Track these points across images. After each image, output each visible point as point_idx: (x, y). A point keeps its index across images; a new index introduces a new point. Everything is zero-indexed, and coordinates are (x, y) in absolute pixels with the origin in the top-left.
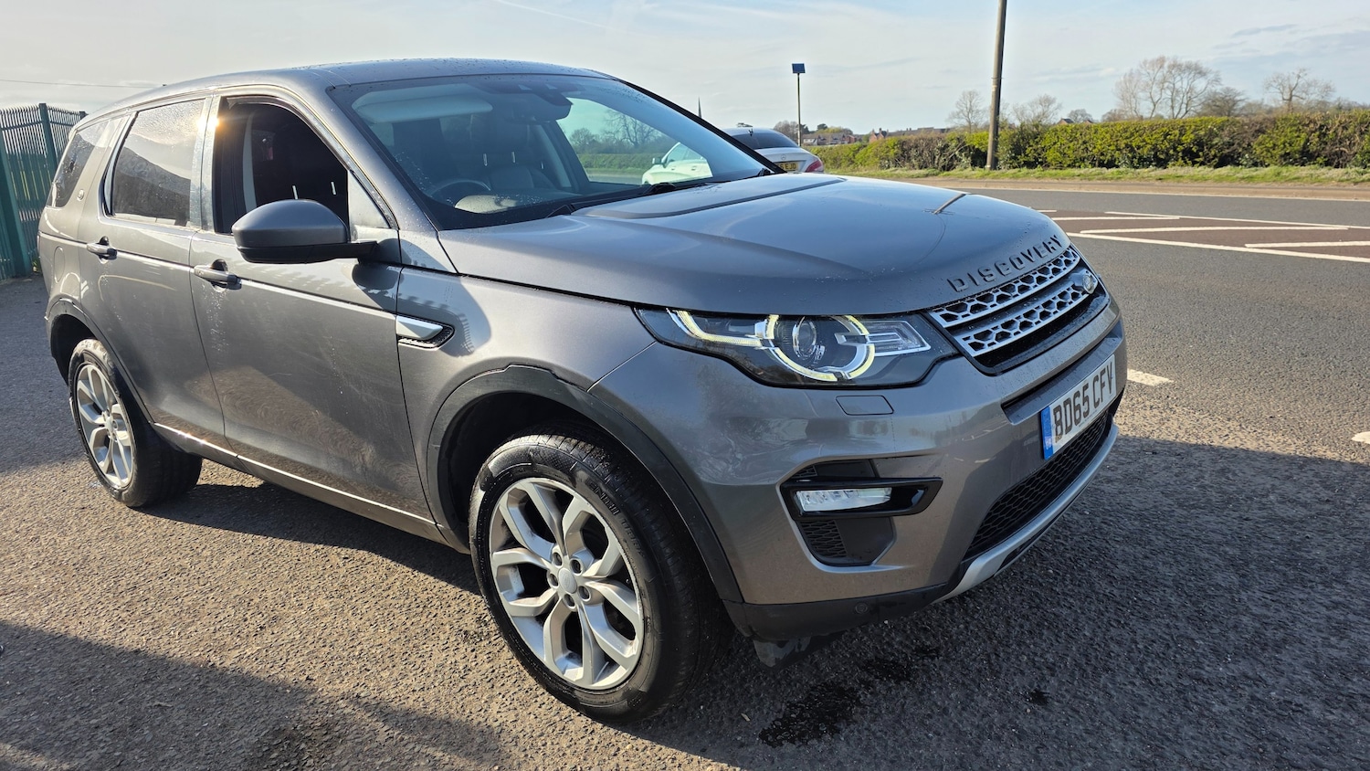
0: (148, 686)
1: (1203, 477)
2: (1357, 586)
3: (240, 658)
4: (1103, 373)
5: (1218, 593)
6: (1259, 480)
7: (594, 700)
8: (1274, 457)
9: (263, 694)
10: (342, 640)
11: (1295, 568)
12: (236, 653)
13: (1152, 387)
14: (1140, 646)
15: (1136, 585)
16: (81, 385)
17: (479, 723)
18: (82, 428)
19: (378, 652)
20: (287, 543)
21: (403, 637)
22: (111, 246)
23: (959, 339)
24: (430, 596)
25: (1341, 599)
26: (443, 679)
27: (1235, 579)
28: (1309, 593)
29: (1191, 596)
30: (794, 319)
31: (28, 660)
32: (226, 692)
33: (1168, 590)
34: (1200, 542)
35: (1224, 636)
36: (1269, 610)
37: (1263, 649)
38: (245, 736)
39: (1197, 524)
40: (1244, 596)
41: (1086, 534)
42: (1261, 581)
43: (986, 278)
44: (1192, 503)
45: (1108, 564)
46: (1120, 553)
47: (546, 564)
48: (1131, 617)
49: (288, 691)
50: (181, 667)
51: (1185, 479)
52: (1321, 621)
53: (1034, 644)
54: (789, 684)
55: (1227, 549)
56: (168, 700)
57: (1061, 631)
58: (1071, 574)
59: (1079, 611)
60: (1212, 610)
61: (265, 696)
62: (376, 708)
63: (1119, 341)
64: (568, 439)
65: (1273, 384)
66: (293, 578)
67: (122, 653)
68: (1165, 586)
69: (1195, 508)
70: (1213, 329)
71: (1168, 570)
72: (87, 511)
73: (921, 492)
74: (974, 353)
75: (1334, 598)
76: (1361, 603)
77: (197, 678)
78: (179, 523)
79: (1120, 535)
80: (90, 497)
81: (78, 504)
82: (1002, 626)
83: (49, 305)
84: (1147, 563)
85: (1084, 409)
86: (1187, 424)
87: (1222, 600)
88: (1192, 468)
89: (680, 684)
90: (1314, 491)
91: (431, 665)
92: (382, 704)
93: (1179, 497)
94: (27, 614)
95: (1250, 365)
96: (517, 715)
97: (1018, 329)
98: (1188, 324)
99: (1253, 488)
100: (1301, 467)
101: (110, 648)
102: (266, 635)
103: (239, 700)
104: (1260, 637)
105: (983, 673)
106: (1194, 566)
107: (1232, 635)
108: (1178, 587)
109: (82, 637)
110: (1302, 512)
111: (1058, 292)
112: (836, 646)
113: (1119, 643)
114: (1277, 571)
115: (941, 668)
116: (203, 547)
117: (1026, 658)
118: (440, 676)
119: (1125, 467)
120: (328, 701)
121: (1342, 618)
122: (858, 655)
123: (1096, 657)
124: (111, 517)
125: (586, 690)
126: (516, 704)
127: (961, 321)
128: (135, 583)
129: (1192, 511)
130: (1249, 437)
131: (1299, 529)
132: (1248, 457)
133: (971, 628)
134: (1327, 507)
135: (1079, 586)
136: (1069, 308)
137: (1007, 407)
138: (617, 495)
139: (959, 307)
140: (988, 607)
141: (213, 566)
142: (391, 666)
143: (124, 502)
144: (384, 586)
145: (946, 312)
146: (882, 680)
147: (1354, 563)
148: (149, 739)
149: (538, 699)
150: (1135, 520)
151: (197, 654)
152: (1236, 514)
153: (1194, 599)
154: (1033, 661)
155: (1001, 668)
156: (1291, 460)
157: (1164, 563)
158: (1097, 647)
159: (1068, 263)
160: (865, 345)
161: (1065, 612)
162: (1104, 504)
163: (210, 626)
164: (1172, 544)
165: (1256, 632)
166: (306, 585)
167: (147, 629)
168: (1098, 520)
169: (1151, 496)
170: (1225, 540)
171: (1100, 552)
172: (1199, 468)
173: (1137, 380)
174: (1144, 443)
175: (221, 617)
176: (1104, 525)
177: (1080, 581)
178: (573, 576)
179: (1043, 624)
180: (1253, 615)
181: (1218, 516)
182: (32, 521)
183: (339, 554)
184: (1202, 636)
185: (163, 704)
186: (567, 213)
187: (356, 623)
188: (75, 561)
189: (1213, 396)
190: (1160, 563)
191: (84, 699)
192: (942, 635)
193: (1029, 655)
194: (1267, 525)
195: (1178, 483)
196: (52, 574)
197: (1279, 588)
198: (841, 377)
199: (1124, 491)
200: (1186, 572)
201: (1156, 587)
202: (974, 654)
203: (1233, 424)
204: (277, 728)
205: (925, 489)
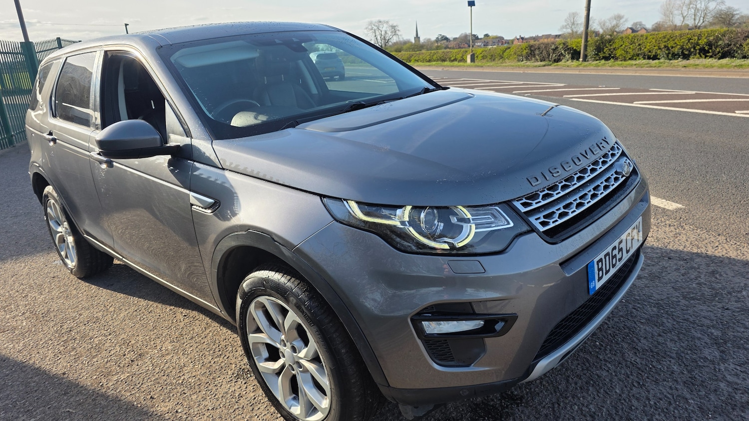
0: (65, 398)
1: (700, 277)
3: (117, 381)
4: (633, 230)
5: (706, 364)
6: (736, 280)
10: (174, 373)
12: (115, 378)
13: (671, 211)
14: (652, 403)
16: (49, 210)
19: (193, 381)
20: (155, 304)
21: (208, 371)
22: (54, 136)
23: (532, 219)
26: (226, 402)
27: (717, 354)
29: (687, 366)
30: (424, 208)
31: (6, 376)
32: (106, 404)
33: (673, 361)
34: (696, 325)
35: (707, 397)
36: (738, 378)
37: (733, 409)
39: (694, 311)
40: (722, 367)
41: (622, 316)
42: (734, 356)
43: (555, 175)
44: (692, 296)
45: (635, 339)
46: (643, 331)
47: (278, 346)
48: (647, 380)
49: (139, 406)
50: (85, 386)
51: (688, 278)
53: (583, 397)
55: (713, 331)
56: (74, 407)
57: (601, 388)
58: (610, 346)
59: (613, 374)
60: (701, 377)
61: (126, 408)
63: (645, 206)
64: (286, 275)
67: (56, 374)
68: (671, 357)
69: (694, 300)
70: (712, 170)
71: (673, 345)
72: (56, 279)
73: (502, 323)
74: (542, 229)
77: (92, 394)
78: (101, 289)
79: (644, 318)
80: (59, 270)
81: (52, 275)
82: (564, 382)
83: (30, 166)
84: (660, 339)
85: (618, 257)
86: (692, 238)
87: (707, 370)
88: (693, 269)
91: (221, 391)
93: (684, 291)
94: (12, 345)
95: (734, 196)
98: (696, 166)
99: (732, 286)
101: (50, 370)
102: (134, 366)
103: (112, 410)
104: (731, 399)
105: (548, 418)
106: (690, 342)
107: (712, 397)
108: (679, 359)
109: (37, 362)
111: (605, 178)
113: (638, 399)
115: (522, 413)
116: (110, 305)
117: (577, 407)
118: (224, 400)
120: (159, 414)
123: (622, 409)
124: (67, 283)
125: (303, 420)
127: (535, 206)
128: (72, 328)
129: (692, 302)
130: (731, 248)
132: (730, 263)
135: (615, 355)
136: (612, 188)
137: (563, 266)
138: (312, 314)
139: (534, 196)
141: (114, 318)
142: (198, 391)
143: (75, 275)
144: (203, 336)
145: (524, 200)
150: (654, 307)
151: (95, 377)
152: (720, 305)
153: (689, 368)
154: (581, 410)
155: (560, 414)
157: (671, 340)
158: (623, 401)
159: (613, 155)
160: (469, 225)
161: (605, 373)
162: (635, 295)
163: (105, 358)
164: (677, 326)
165: (729, 395)
166: (161, 333)
167: (71, 358)
168: (631, 306)
169: (665, 290)
170: (712, 324)
171: (630, 330)
172: (698, 270)
173: (662, 206)
174: (663, 251)
175: (112, 352)
176: (634, 310)
177: (616, 351)
178: (293, 355)
179: (590, 383)
180: (728, 382)
181: (708, 306)
182: (26, 285)
183: (182, 313)
184: (692, 396)
185: (71, 410)
186: (293, 126)
187: (184, 360)
188: (43, 312)
189: (710, 218)
190: (669, 340)
191: (31, 404)
192: (525, 387)
193: (579, 405)
194: (740, 313)
195: (684, 280)
196: (30, 319)
197: (746, 362)
198: (453, 247)
199: (648, 285)
200: (685, 347)
201: (665, 358)
202: (544, 403)
203: (722, 239)
205: (506, 321)
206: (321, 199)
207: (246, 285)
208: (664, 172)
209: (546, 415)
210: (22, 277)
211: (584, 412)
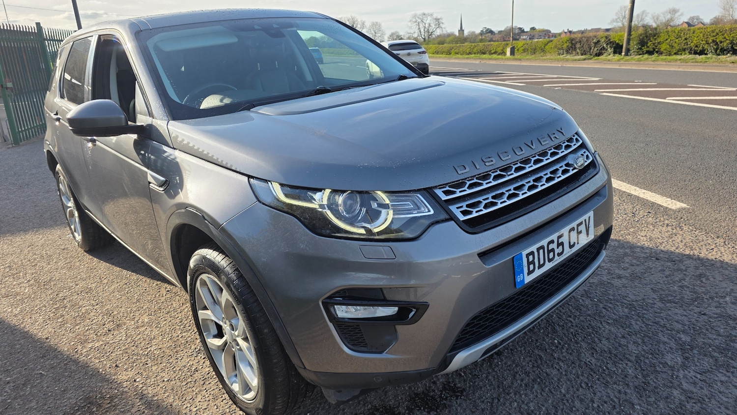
0: (42, 361)
1: (684, 280)
3: (91, 348)
4: (581, 223)
5: (665, 370)
6: (724, 285)
9: (91, 372)
10: (143, 344)
11: (726, 356)
12: (90, 345)
13: (673, 210)
14: (595, 405)
15: (609, 357)
16: (60, 185)
18: (64, 207)
19: (157, 353)
21: (173, 344)
22: (59, 116)
23: (453, 208)
26: (182, 375)
27: (679, 360)
28: (729, 377)
29: (644, 370)
30: (343, 192)
32: (75, 369)
33: (630, 364)
34: (665, 329)
35: (656, 404)
36: (695, 387)
38: (71, 399)
39: (668, 315)
40: (681, 374)
41: (589, 315)
42: (698, 364)
43: (487, 164)
44: (670, 298)
45: (596, 339)
46: (607, 331)
47: (221, 324)
48: (597, 381)
49: (104, 372)
50: (62, 350)
51: (671, 280)
52: (730, 400)
53: (526, 395)
54: (364, 405)
55: (682, 336)
56: (47, 370)
57: (546, 386)
58: (569, 345)
60: (655, 382)
61: (91, 374)
62: (140, 389)
63: (603, 200)
64: (221, 254)
68: (629, 360)
69: (671, 303)
71: (635, 348)
72: (65, 251)
73: (415, 310)
74: (462, 218)
77: (66, 359)
78: (102, 262)
79: (611, 319)
80: (69, 243)
81: (62, 247)
82: (510, 379)
83: (45, 144)
84: (623, 341)
85: (557, 251)
86: (688, 238)
87: (664, 376)
88: (680, 272)
92: (145, 387)
93: (663, 293)
94: (11, 309)
96: (208, 405)
97: (505, 199)
98: (715, 165)
99: (717, 290)
102: (109, 335)
103: (78, 375)
104: (681, 408)
105: (484, 412)
106: (654, 346)
107: (662, 405)
108: (637, 362)
109: (29, 326)
111: (551, 169)
113: (581, 401)
114: (712, 357)
115: (459, 406)
116: (105, 277)
117: (516, 404)
118: (180, 373)
119: (633, 268)
120: (119, 382)
122: (413, 389)
123: (562, 410)
124: (73, 255)
125: (240, 398)
127: (458, 194)
128: (65, 297)
129: (668, 305)
130: (727, 252)
132: (722, 267)
133: (490, 377)
135: (571, 354)
136: (556, 181)
137: (482, 256)
138: (239, 293)
139: (459, 185)
140: (505, 364)
141: (105, 289)
142: (160, 363)
143: (81, 248)
145: (448, 188)
146: (420, 408)
148: (27, 394)
150: (626, 308)
151: (73, 343)
152: (697, 310)
153: (645, 373)
154: (520, 407)
155: (497, 410)
157: (634, 343)
158: (565, 402)
159: (568, 146)
160: (387, 210)
161: (554, 372)
162: (609, 294)
163: (87, 326)
164: (644, 329)
165: (680, 404)
166: (142, 306)
167: (57, 325)
168: (601, 305)
169: (643, 291)
170: (683, 329)
171: (594, 330)
172: (684, 272)
173: (665, 205)
174: (653, 251)
175: (94, 322)
176: (604, 310)
177: (572, 351)
178: (231, 333)
179: (536, 380)
180: (682, 390)
181: (684, 310)
182: (38, 255)
183: (166, 288)
184: (640, 402)
185: (43, 373)
186: (248, 108)
187: (156, 332)
188: (45, 280)
189: (713, 219)
190: (631, 342)
191: (11, 364)
192: (470, 381)
193: (519, 402)
194: (717, 320)
195: (666, 282)
196: (32, 287)
197: (709, 371)
198: (369, 231)
199: (627, 285)
200: (647, 351)
201: (622, 361)
202: (484, 397)
203: (720, 241)
204: (87, 396)
205: (417, 310)
206: (249, 179)
207: (192, 263)
208: (678, 171)
209: (483, 410)
210: (37, 248)
211: (522, 410)
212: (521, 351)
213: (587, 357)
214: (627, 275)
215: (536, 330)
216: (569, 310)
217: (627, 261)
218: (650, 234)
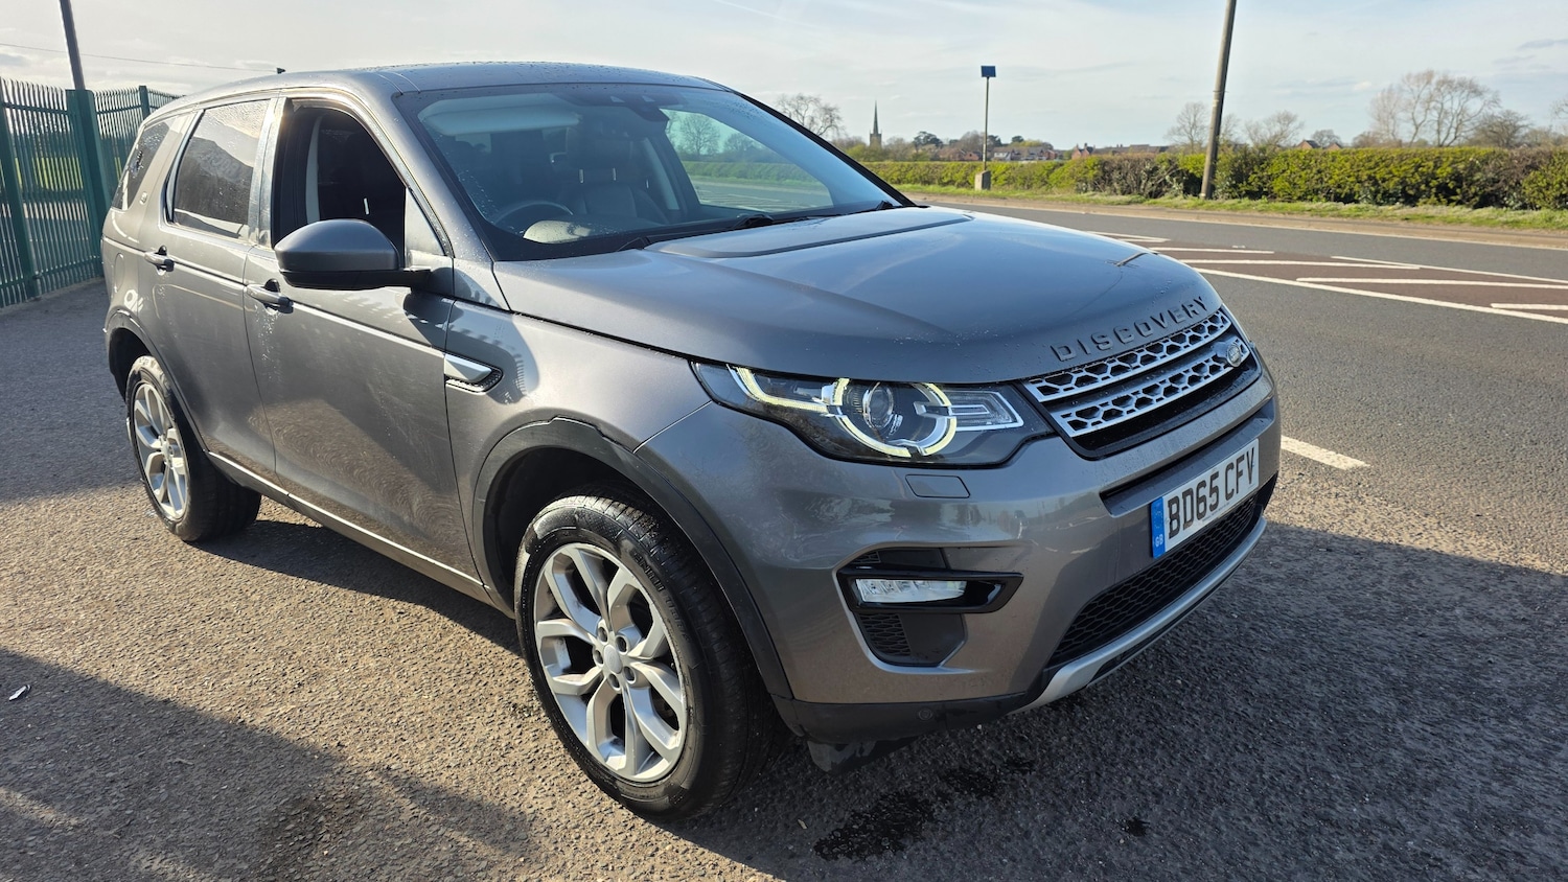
0: (172, 741)
1: (1380, 582)
2: (1537, 724)
3: (272, 717)
4: (1240, 459)
5: (1370, 720)
6: (1447, 589)
7: (635, 793)
8: (1471, 564)
9: (289, 758)
10: (381, 705)
11: (1468, 698)
12: (268, 711)
13: (1343, 471)
14: (1266, 777)
15: (1275, 704)
16: (138, 405)
17: (513, 808)
18: (138, 451)
19: (418, 720)
20: (342, 592)
21: (447, 705)
22: (170, 257)
23: (1057, 416)
24: (484, 661)
25: (1515, 738)
26: (482, 756)
27: (1394, 705)
28: (1478, 728)
29: (1337, 722)
30: (869, 384)
31: (53, 702)
32: (251, 752)
33: (1312, 714)
34: (1361, 660)
35: (1366, 771)
36: (1426, 745)
37: (1409, 791)
38: (264, 803)
39: (1362, 637)
40: (1400, 726)
41: (1229, 640)
42: (1424, 710)
43: (1101, 346)
44: (1361, 612)
45: (1248, 677)
46: (1264, 665)
47: (592, 640)
48: (1262, 741)
49: (316, 757)
50: (210, 722)
51: (1359, 583)
52: (1485, 762)
53: (1144, 765)
55: (1392, 669)
56: (190, 757)
57: (1177, 752)
58: (1202, 686)
59: (1203, 730)
60: (1359, 740)
61: (291, 761)
62: (405, 783)
63: (1268, 423)
64: (616, 503)
65: (1489, 476)
66: (342, 631)
67: (151, 702)
68: (1309, 708)
69: (1364, 618)
70: (1431, 406)
71: (1317, 689)
72: (140, 542)
73: (998, 588)
74: (1072, 433)
75: (1508, 736)
76: (1538, 744)
77: (224, 736)
78: (232, 562)
79: (1268, 645)
80: (145, 527)
81: (131, 534)
82: (1111, 742)
83: (108, 316)
84: (1294, 679)
85: (1210, 501)
86: (1376, 517)
87: (1373, 730)
88: (1370, 570)
89: (724, 783)
90: (1510, 608)
91: (472, 739)
92: (413, 779)
93: (1348, 604)
94: (60, 652)
95: (1465, 451)
96: (554, 803)
97: (1133, 407)
98: (1402, 397)
99: (1438, 599)
100: (1501, 578)
101: (139, 696)
102: (303, 693)
103: (263, 763)
104: (1409, 776)
105: (1078, 794)
106: (1348, 686)
107: (1376, 772)
108: (1324, 710)
109: (113, 681)
110: (1491, 631)
111: (1194, 364)
112: (918, 752)
113: (1241, 771)
114: (1446, 700)
115: (1031, 785)
116: (253, 590)
117: (1130, 780)
118: (479, 752)
119: (1290, 565)
120: (356, 771)
121: (1511, 760)
124: (163, 551)
125: (628, 780)
126: (555, 789)
127: (1062, 394)
128: (176, 626)
129: (1360, 622)
130: (1446, 538)
131: (1483, 651)
132: (1441, 562)
133: (1075, 741)
134: (1522, 627)
135: (1209, 701)
136: (1204, 383)
137: (1107, 498)
138: (662, 569)
139: (1063, 378)
140: (1098, 719)
141: (260, 612)
142: (429, 736)
143: (179, 535)
144: (437, 647)
145: (1044, 383)
146: (962, 793)
147: (1540, 696)
148: (164, 798)
149: (580, 787)
150: (1290, 627)
151: (228, 709)
152: (1411, 629)
153: (1340, 726)
154: (1139, 785)
155: (1099, 790)
156: (1491, 569)
157: (1313, 681)
158: (1215, 773)
160: (946, 418)
161: (1187, 730)
162: (1257, 606)
163: (246, 679)
164: (1327, 660)
165: (1405, 770)
166: (354, 640)
167: (180, 677)
168: (1247, 625)
169: (1314, 601)
170: (1391, 658)
171: (1241, 663)
172: (1379, 571)
173: (1327, 462)
174: (1320, 537)
175: (260, 670)
176: (1252, 632)
177: (1211, 695)
178: (619, 655)
179: (1158, 743)
180: (1406, 749)
181: (1389, 630)
182: (80, 550)
183: (394, 608)
184: (1340, 769)
185: (184, 761)
186: (640, 246)
187: (400, 686)
188: (119, 597)
189: (1413, 486)
190: (1309, 681)
191: (104, 750)
192: (1040, 747)
193: (1135, 777)
194: (1444, 643)
195: (1350, 587)
196: (93, 610)
197: (1444, 720)
198: (915, 453)
199: (1284, 592)
200: (1337, 693)
201: (1298, 709)
202: (1072, 772)
203: (1431, 521)
204: (298, 797)
205: (1003, 585)
206: (690, 365)
207: (539, 525)
208: (1339, 405)
209: (1074, 791)
210: (71, 537)
211: (1142, 788)
212: (1121, 698)
213: (1237, 703)
214: (1282, 576)
215: (1140, 665)
216: (1192, 632)
217: (1277, 553)
218: (1309, 510)
